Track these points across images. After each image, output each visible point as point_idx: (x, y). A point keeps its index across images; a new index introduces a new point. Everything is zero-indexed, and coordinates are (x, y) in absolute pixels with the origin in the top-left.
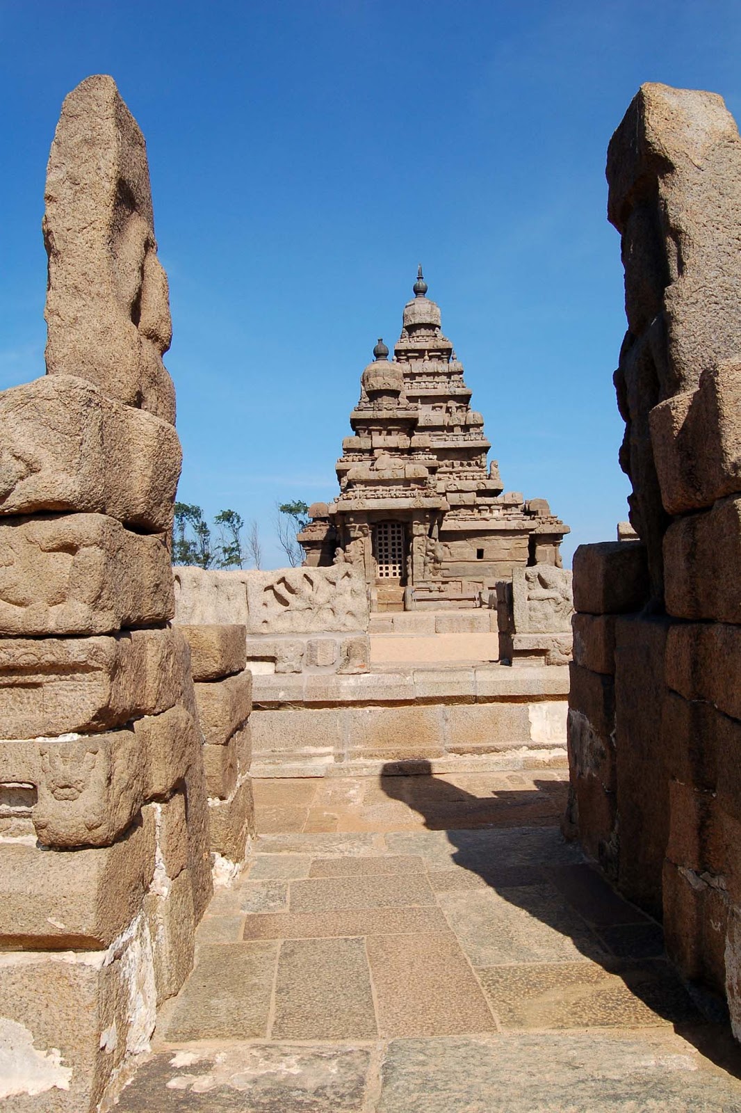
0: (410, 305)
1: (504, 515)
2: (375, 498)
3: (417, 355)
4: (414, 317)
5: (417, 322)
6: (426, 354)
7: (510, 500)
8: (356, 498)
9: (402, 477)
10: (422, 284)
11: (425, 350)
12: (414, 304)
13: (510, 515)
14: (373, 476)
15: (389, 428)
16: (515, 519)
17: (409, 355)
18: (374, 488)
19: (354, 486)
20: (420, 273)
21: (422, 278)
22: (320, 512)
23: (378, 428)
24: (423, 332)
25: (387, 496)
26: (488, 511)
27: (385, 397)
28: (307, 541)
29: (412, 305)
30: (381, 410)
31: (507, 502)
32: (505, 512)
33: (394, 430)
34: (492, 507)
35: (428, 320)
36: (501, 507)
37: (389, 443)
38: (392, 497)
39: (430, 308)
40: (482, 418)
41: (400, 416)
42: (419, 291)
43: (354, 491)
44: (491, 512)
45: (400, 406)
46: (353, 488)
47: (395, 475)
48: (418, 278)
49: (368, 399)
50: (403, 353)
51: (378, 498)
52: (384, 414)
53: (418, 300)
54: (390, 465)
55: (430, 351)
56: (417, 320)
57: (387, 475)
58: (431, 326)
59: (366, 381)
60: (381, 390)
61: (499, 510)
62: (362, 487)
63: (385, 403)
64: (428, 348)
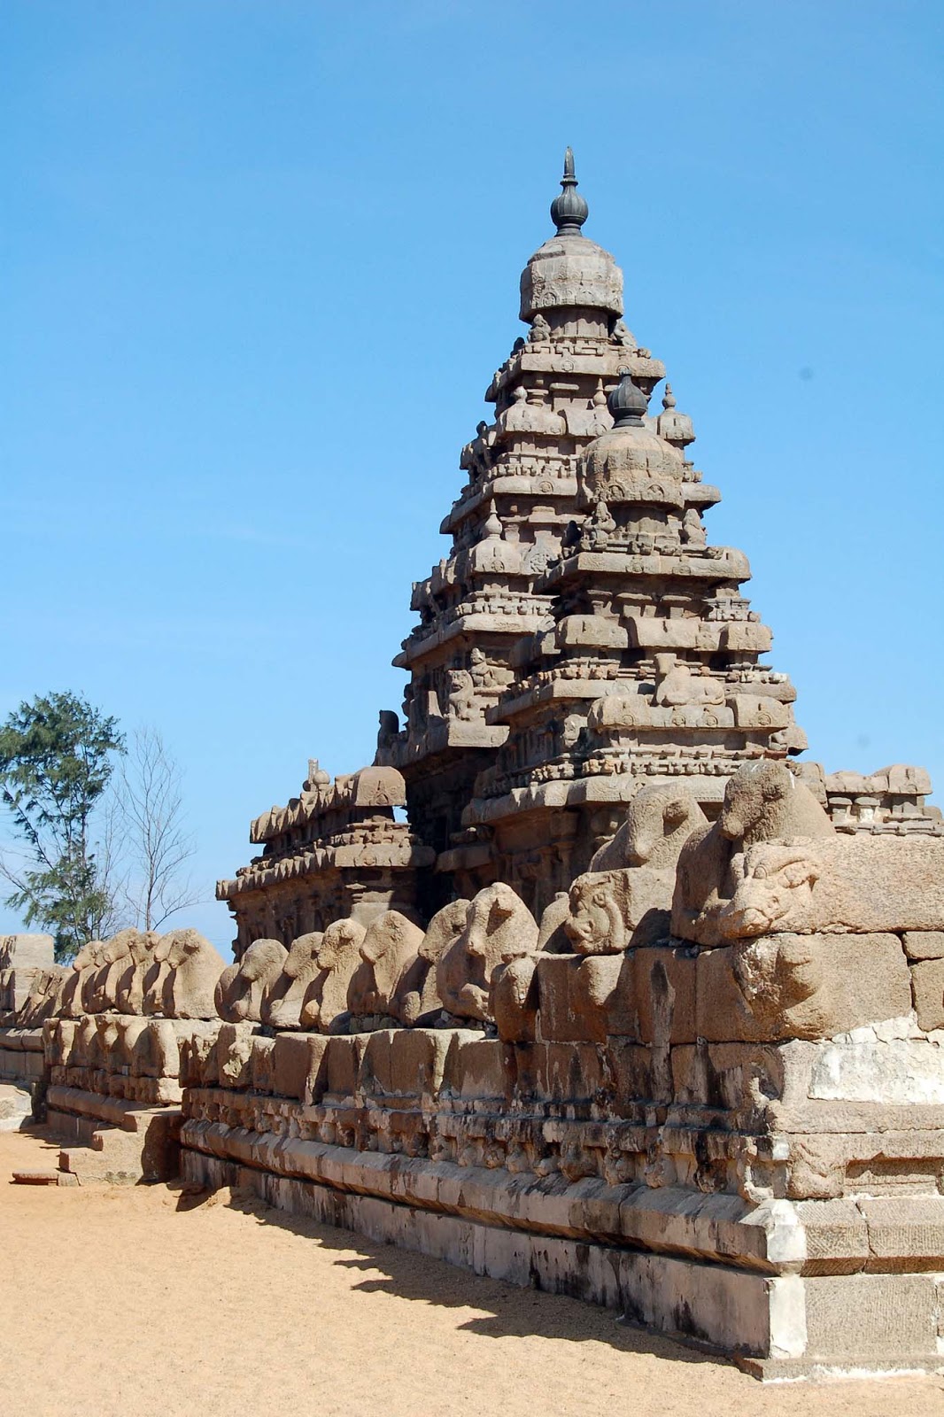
0: (551, 255)
1: (886, 820)
2: (667, 774)
3: (575, 387)
4: (563, 288)
5: (571, 300)
6: (600, 387)
7: (901, 784)
8: (623, 770)
9: (730, 724)
10: (576, 198)
11: (596, 377)
12: (563, 253)
13: (901, 821)
14: (659, 718)
15: (666, 598)
16: (913, 830)
17: (557, 386)
18: (659, 748)
19: (614, 742)
20: (568, 171)
21: (575, 184)
22: (388, 794)
23: (640, 596)
24: (585, 328)
25: (696, 769)
26: (849, 808)
27: (646, 520)
28: (361, 868)
29: (557, 254)
30: (648, 554)
31: (894, 789)
32: (887, 813)
33: (677, 604)
34: (859, 800)
35: (600, 298)
36: (878, 802)
37: (677, 638)
38: (708, 774)
39: (604, 268)
40: (747, 565)
41: (697, 572)
42: (564, 219)
43: (617, 755)
44: (856, 811)
45: (689, 546)
46: (610, 746)
47: (711, 720)
48: (563, 183)
49: (612, 524)
50: (541, 382)
51: (676, 774)
52: (656, 565)
53: (569, 242)
54: (694, 694)
55: (609, 380)
56: (573, 296)
57: (694, 717)
58: (608, 317)
59: (600, 477)
60: (643, 502)
61: (873, 807)
62: (632, 745)
63: (652, 535)
64: (604, 372)
